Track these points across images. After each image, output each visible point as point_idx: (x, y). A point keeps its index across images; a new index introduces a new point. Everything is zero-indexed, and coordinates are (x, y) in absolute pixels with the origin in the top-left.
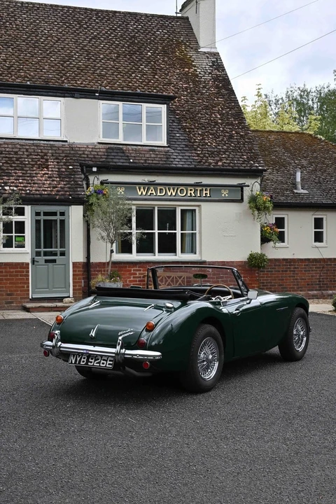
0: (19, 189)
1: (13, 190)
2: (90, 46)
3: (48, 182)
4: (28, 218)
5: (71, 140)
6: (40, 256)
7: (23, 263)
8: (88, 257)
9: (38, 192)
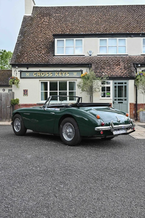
1: (106, 74)
2: (138, 19)
3: (120, 71)
5: (129, 55)
6: (116, 100)
7: (110, 103)
8: (136, 101)
9: (115, 75)
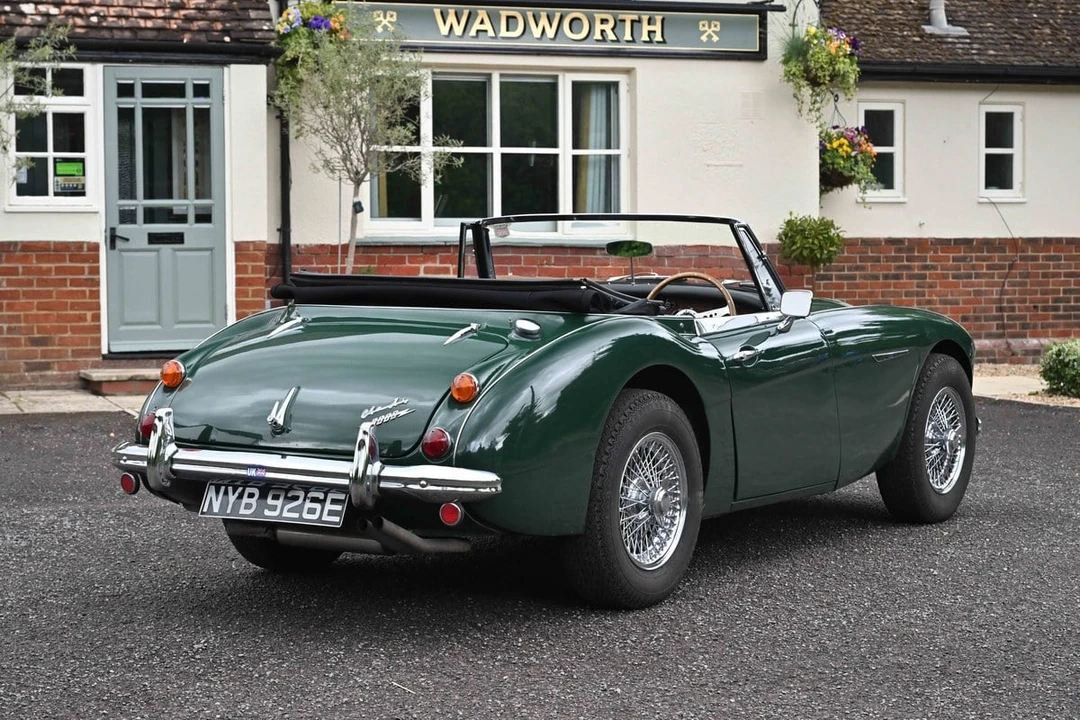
0: (68, 14)
1: (47, 15)
4: (94, 104)
6: (133, 221)
7: (79, 245)
8: (285, 229)
9: (123, 23)
